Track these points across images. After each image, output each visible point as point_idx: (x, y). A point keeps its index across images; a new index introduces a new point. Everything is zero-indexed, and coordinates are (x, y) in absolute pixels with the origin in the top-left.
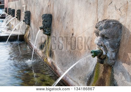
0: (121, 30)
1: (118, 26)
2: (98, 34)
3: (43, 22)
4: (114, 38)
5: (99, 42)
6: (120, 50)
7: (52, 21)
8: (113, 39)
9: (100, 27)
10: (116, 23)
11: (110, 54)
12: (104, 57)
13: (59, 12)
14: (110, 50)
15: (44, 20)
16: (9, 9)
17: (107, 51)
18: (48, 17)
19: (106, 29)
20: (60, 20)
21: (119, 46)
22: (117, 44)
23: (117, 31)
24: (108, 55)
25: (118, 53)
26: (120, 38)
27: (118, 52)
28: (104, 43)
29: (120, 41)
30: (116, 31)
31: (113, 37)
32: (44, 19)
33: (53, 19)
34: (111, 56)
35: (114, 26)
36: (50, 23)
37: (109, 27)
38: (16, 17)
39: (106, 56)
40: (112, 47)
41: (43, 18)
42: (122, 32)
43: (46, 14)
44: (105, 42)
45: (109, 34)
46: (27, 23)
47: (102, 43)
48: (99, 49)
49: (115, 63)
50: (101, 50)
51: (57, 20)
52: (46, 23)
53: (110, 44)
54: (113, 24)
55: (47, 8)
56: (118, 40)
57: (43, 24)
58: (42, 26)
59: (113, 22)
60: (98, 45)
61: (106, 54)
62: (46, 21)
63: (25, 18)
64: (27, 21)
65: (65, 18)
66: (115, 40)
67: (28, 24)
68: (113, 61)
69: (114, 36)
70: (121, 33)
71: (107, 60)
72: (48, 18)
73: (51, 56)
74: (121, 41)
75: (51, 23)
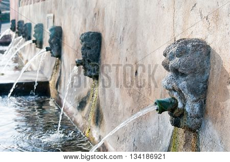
0: (209, 58)
1: (203, 49)
2: (168, 67)
3: (83, 49)
4: (197, 75)
5: (168, 83)
6: (207, 97)
7: (100, 47)
8: (194, 76)
9: (169, 52)
10: (199, 45)
11: (191, 106)
12: (180, 113)
13: (113, 28)
14: (190, 98)
15: (85, 45)
16: (19, 22)
17: (184, 101)
18: (92, 38)
19: (179, 57)
20: (116, 44)
21: (206, 89)
22: (201, 85)
23: (201, 60)
24: (187, 109)
25: (205, 103)
26: (208, 74)
27: (205, 101)
28: (177, 85)
29: (207, 80)
30: (199, 60)
31: (194, 72)
32: (84, 43)
33: (102, 43)
34: (193, 109)
35: (195, 51)
36: (97, 52)
37: (186, 52)
38: (34, 42)
39: (184, 110)
40: (193, 91)
41: (83, 41)
42: (211, 62)
43: (89, 33)
44: (181, 82)
45: (185, 66)
46: (55, 53)
47: (174, 84)
48: (170, 97)
49: (200, 124)
50: (174, 99)
51: (111, 43)
52: (88, 52)
53: (189, 86)
54: (193, 46)
55: (93, 20)
56: (205, 78)
57: (83, 54)
58: (81, 59)
59: (194, 43)
60: (167, 88)
61: (184, 106)
62: (89, 48)
63: (50, 42)
64: (55, 48)
65: (123, 40)
66: (198, 77)
67: (57, 57)
68: (197, 120)
69: (195, 70)
70: (208, 63)
71: (186, 119)
72: (93, 41)
73: (99, 123)
74: (209, 80)
75: (100, 51)
